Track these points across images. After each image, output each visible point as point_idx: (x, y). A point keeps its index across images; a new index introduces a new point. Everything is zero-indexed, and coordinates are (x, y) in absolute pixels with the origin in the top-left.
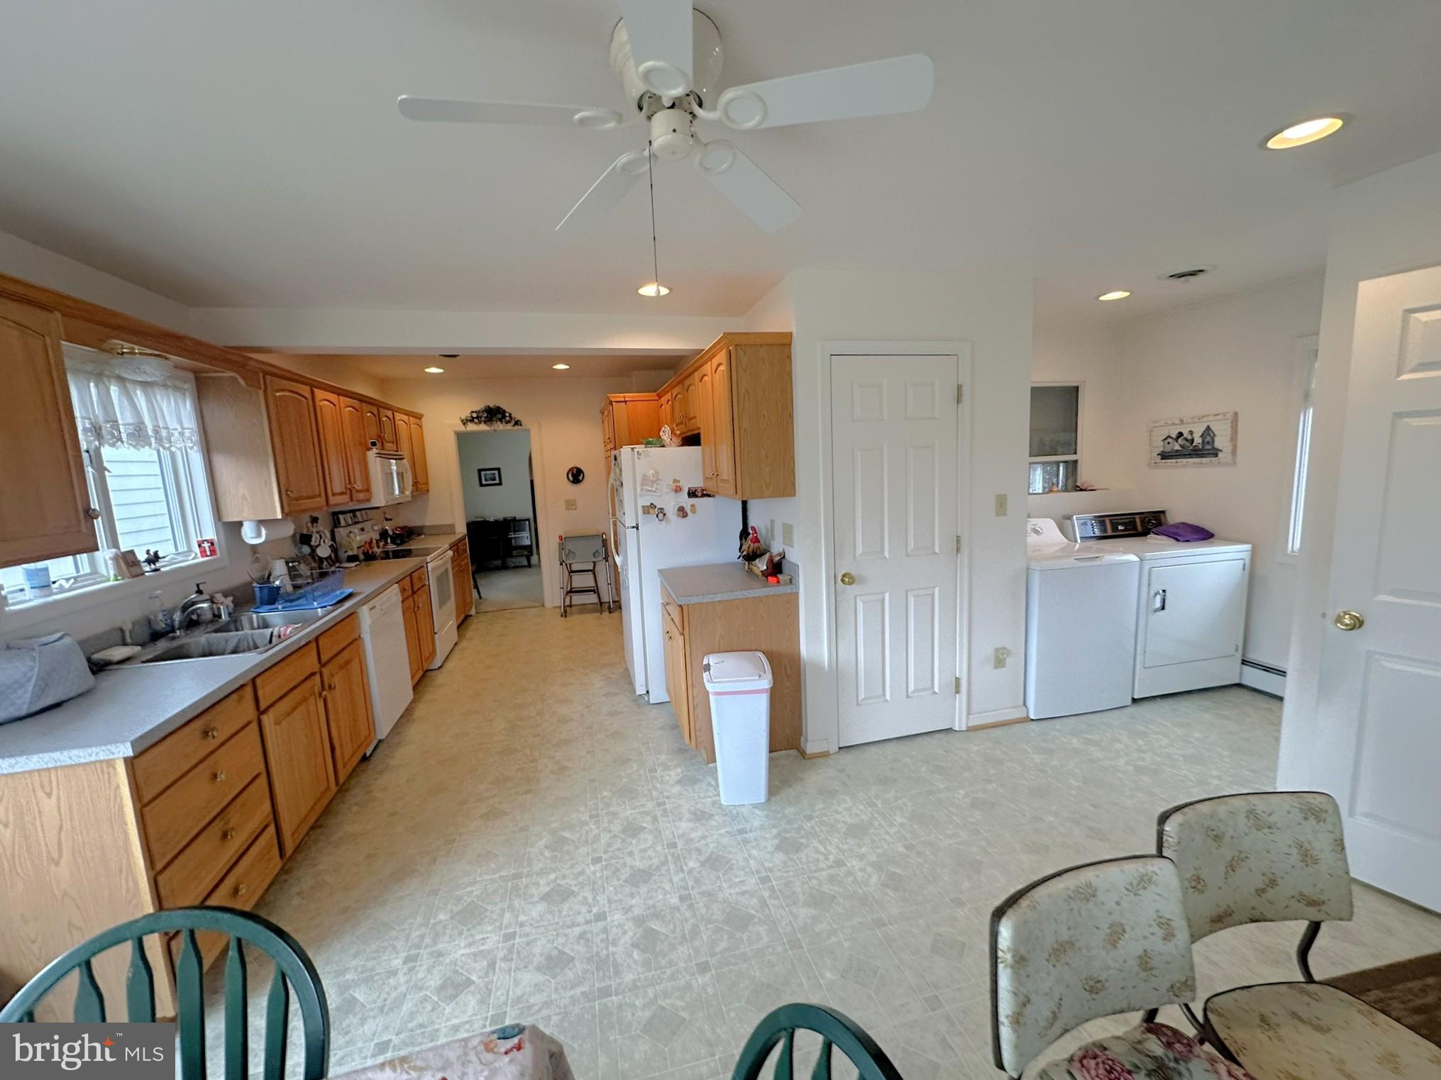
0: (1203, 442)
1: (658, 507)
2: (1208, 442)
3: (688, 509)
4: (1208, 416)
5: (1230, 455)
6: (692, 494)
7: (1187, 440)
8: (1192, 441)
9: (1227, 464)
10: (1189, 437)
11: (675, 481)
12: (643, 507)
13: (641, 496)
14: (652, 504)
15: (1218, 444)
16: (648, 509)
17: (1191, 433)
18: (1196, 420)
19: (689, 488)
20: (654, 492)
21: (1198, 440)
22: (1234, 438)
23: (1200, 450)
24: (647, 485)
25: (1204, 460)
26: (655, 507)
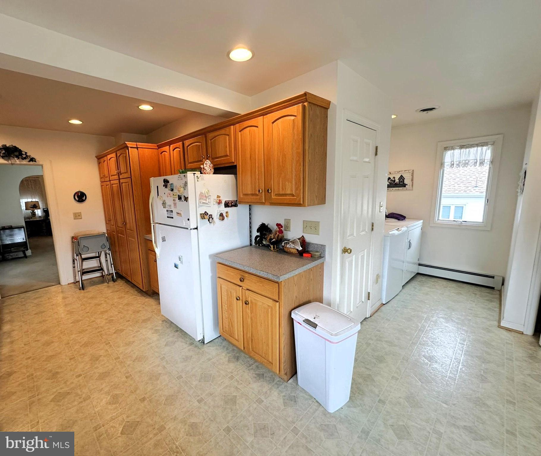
0: (399, 181)
1: (209, 214)
2: (401, 182)
3: (224, 215)
4: (402, 171)
5: (411, 186)
6: (227, 205)
7: (392, 180)
8: (395, 181)
9: (409, 190)
10: (393, 179)
11: (218, 197)
12: (201, 214)
13: (200, 206)
14: (206, 212)
15: (406, 182)
16: (204, 215)
17: (394, 178)
18: (397, 173)
19: (225, 201)
20: (207, 204)
21: (397, 181)
22: (412, 180)
23: (397, 184)
24: (203, 199)
25: (400, 188)
26: (208, 214)
